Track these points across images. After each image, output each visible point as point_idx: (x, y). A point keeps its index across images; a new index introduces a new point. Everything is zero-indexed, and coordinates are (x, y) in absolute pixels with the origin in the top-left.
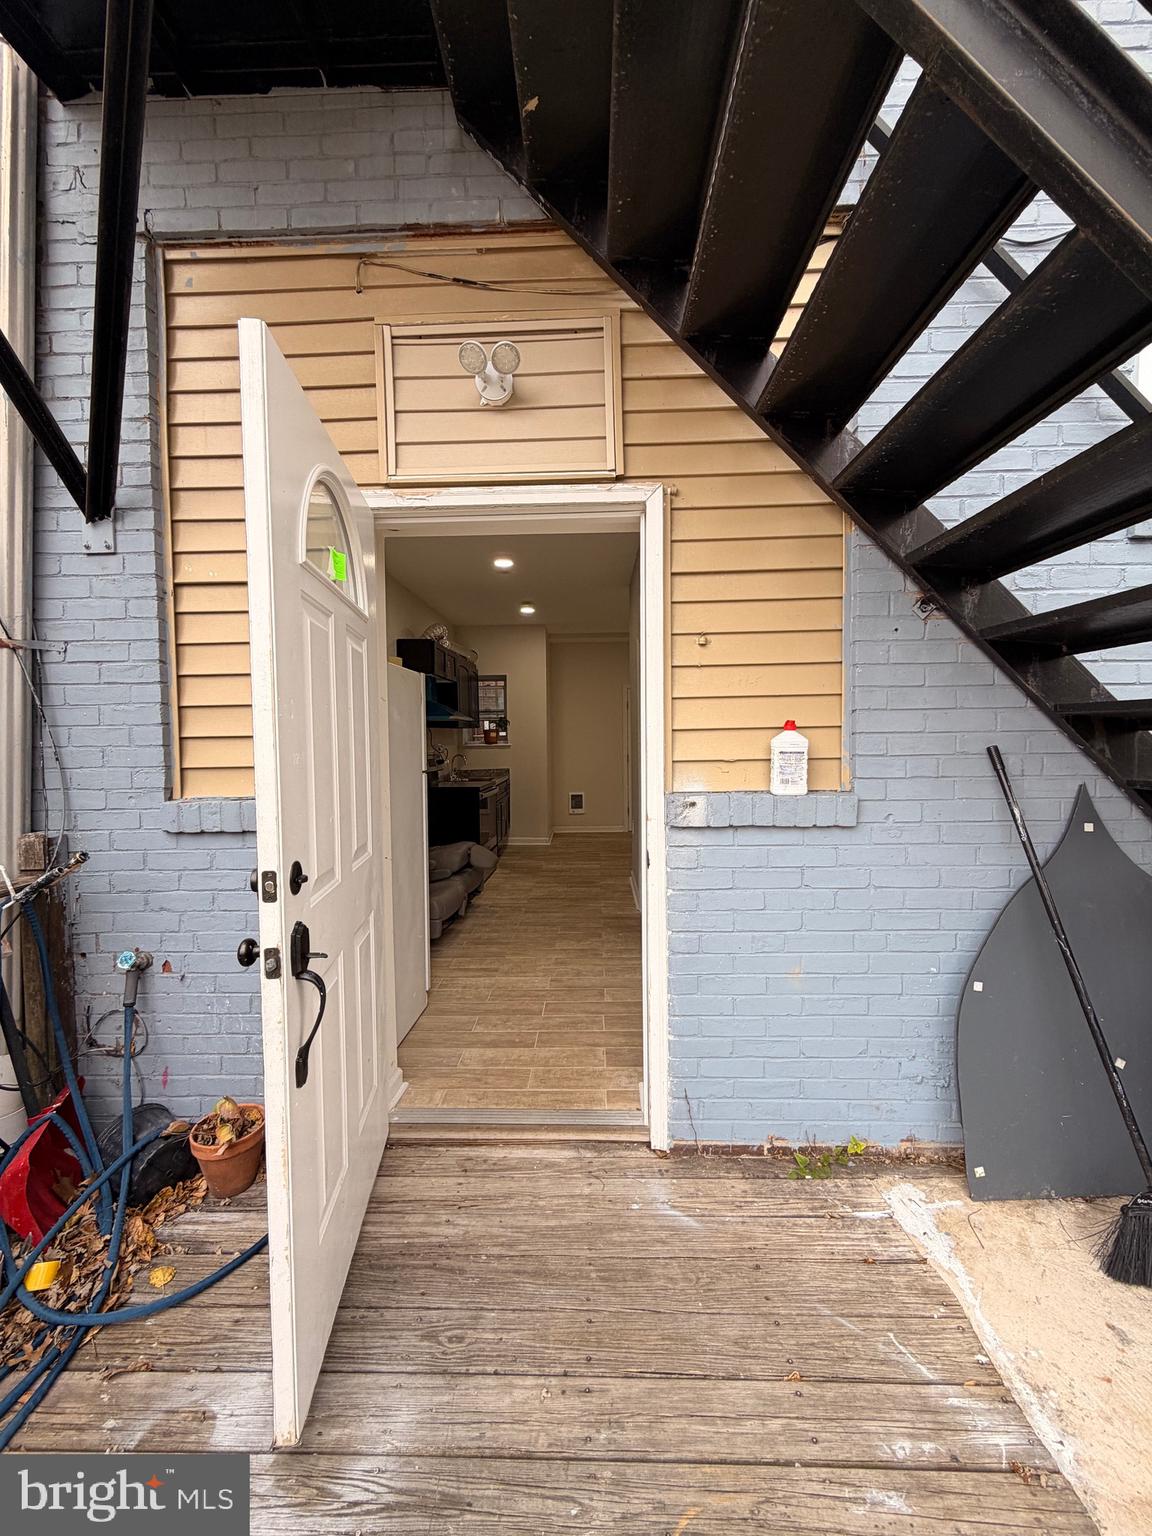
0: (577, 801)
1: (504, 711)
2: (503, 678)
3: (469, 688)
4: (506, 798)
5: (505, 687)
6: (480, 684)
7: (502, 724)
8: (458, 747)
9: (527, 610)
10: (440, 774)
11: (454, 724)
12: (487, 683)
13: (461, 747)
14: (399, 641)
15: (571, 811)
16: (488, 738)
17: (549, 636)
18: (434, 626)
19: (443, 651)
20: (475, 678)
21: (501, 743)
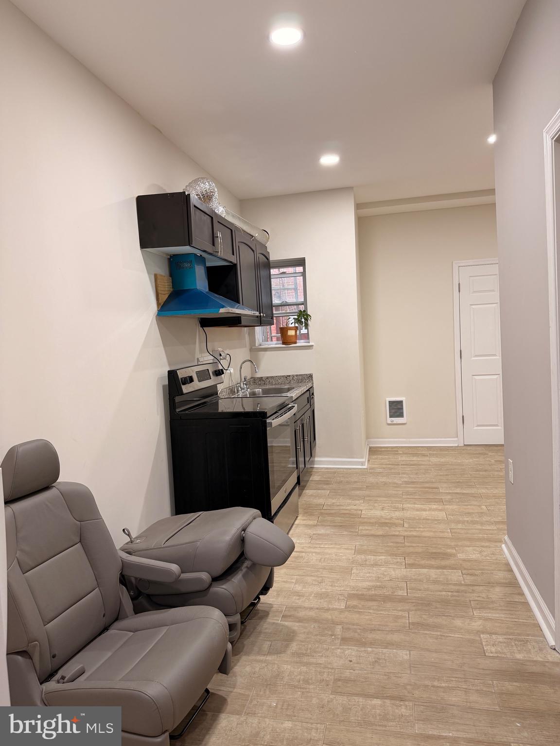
0: (396, 409)
1: (305, 303)
2: (301, 262)
3: (258, 279)
4: (309, 413)
5: (304, 274)
6: (274, 271)
7: (303, 317)
8: (251, 350)
9: (330, 160)
10: (220, 388)
11: (234, 321)
12: (282, 270)
13: (255, 350)
14: (143, 203)
15: (389, 420)
16: (286, 340)
17: (358, 206)
18: (196, 181)
19: (213, 218)
20: (265, 265)
21: (301, 343)
